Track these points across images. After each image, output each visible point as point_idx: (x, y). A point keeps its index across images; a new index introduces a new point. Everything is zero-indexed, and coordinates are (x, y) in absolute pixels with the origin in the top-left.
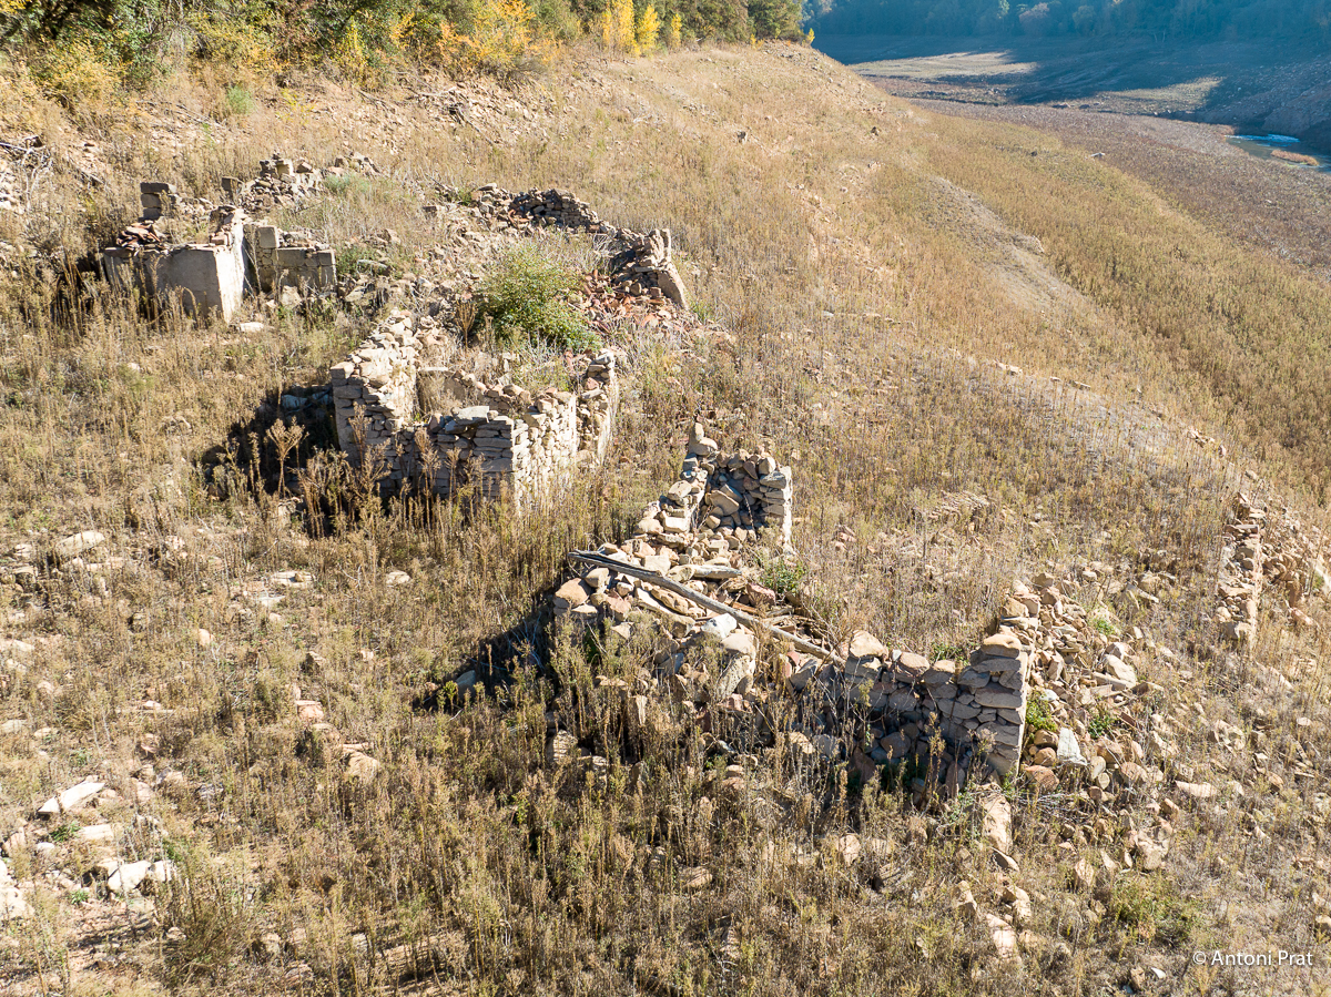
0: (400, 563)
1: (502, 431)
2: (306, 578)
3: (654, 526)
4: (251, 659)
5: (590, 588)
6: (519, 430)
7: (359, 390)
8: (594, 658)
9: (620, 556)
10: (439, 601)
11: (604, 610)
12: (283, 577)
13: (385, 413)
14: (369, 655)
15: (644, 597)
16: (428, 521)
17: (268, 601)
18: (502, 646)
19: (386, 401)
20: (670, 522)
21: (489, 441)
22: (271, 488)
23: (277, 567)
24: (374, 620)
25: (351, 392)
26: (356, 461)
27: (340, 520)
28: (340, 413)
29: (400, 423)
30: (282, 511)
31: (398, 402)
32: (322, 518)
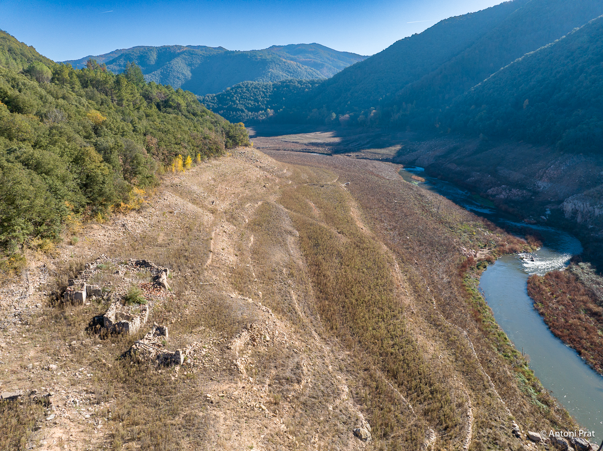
0: (113, 343)
1: (128, 323)
2: (101, 346)
3: (147, 337)
4: (96, 356)
5: (136, 346)
6: (130, 323)
7: (107, 319)
8: (135, 354)
9: (141, 341)
10: (118, 348)
11: (137, 348)
12: (98, 346)
13: (111, 322)
14: (110, 355)
15: (143, 346)
16: (117, 337)
17: (97, 349)
18: (126, 353)
19: (111, 320)
20: (149, 336)
21: (126, 325)
22: (96, 333)
23: (98, 344)
24: (110, 350)
25: (106, 319)
26: (107, 329)
27: (106, 338)
28: (105, 322)
29: (113, 323)
30: (97, 336)
31: (113, 319)
32: (102, 338)
